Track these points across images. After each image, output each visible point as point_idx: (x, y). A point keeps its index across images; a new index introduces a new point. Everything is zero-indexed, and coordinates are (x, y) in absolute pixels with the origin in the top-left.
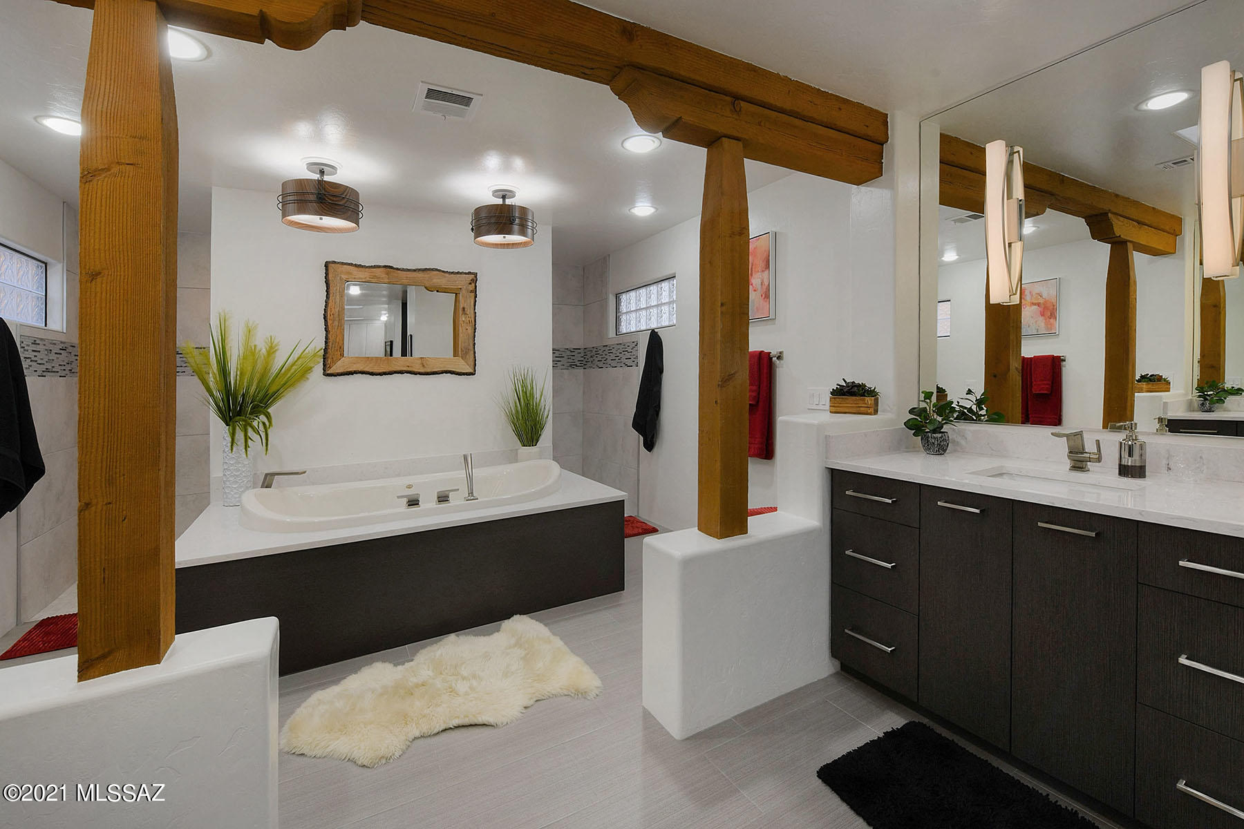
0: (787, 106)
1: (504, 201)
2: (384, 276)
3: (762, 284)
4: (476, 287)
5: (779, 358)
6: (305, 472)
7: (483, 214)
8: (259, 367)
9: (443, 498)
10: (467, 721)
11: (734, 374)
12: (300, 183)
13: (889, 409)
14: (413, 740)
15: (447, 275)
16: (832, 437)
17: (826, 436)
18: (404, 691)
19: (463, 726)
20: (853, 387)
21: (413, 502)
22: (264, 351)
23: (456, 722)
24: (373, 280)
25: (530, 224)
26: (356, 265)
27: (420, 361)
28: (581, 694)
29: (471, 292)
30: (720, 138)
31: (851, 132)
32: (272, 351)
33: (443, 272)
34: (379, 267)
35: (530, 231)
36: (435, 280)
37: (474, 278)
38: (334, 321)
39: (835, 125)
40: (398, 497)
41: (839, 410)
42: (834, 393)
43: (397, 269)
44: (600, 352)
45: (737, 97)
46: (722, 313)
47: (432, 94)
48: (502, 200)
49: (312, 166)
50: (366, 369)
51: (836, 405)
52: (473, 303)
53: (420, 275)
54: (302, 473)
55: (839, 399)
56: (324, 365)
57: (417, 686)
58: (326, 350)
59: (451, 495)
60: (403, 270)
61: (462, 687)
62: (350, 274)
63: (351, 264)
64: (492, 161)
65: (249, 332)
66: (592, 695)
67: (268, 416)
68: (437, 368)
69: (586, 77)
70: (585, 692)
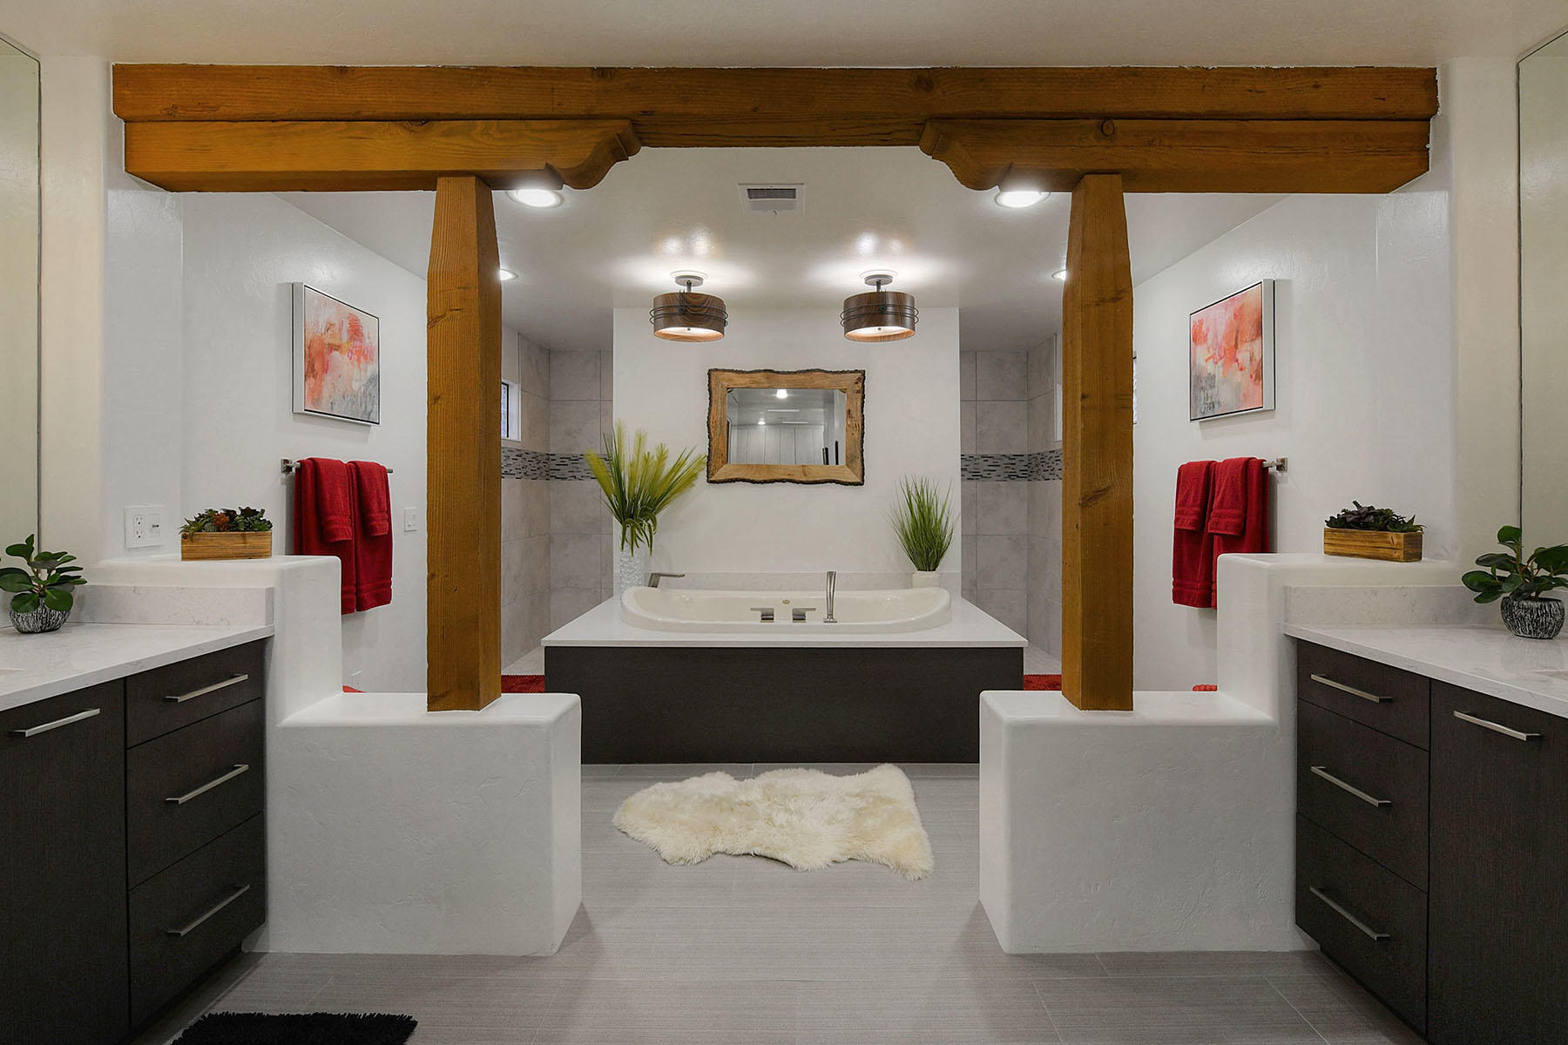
0: (1202, 107)
1: (879, 288)
2: (763, 380)
3: (1251, 360)
4: (863, 386)
5: (1281, 468)
6: (683, 576)
7: (853, 305)
8: (651, 472)
9: (799, 617)
10: (768, 853)
11: (1105, 489)
12: (668, 297)
13: (1444, 553)
14: (716, 853)
15: (830, 375)
16: (1296, 589)
17: (1285, 588)
18: (724, 805)
19: (765, 857)
20: (1368, 515)
21: (767, 617)
22: (655, 458)
23: (758, 850)
24: (754, 386)
25: (908, 311)
26: (736, 371)
27: (801, 470)
28: (902, 869)
29: (858, 392)
30: (1083, 176)
31: (1345, 116)
32: (662, 457)
33: (826, 372)
34: (760, 371)
35: (908, 320)
36: (816, 382)
37: (861, 376)
38: (717, 427)
39: (1307, 112)
40: (752, 609)
41: (1339, 550)
42: (1332, 523)
43: (778, 372)
44: (1046, 460)
45: (1107, 117)
46: (1083, 407)
47: (753, 193)
48: (876, 287)
49: (680, 279)
50: (747, 477)
51: (1333, 542)
52: (859, 404)
53: (802, 377)
54: (680, 576)
55: (1340, 534)
56: (708, 472)
57: (741, 803)
58: (709, 458)
59: (807, 613)
60: (783, 373)
61: (780, 818)
62: (731, 380)
63: (732, 371)
64: (867, 243)
65: (641, 440)
66: (911, 876)
67: (654, 521)
68: (820, 477)
69: (887, 143)
70: (907, 870)
